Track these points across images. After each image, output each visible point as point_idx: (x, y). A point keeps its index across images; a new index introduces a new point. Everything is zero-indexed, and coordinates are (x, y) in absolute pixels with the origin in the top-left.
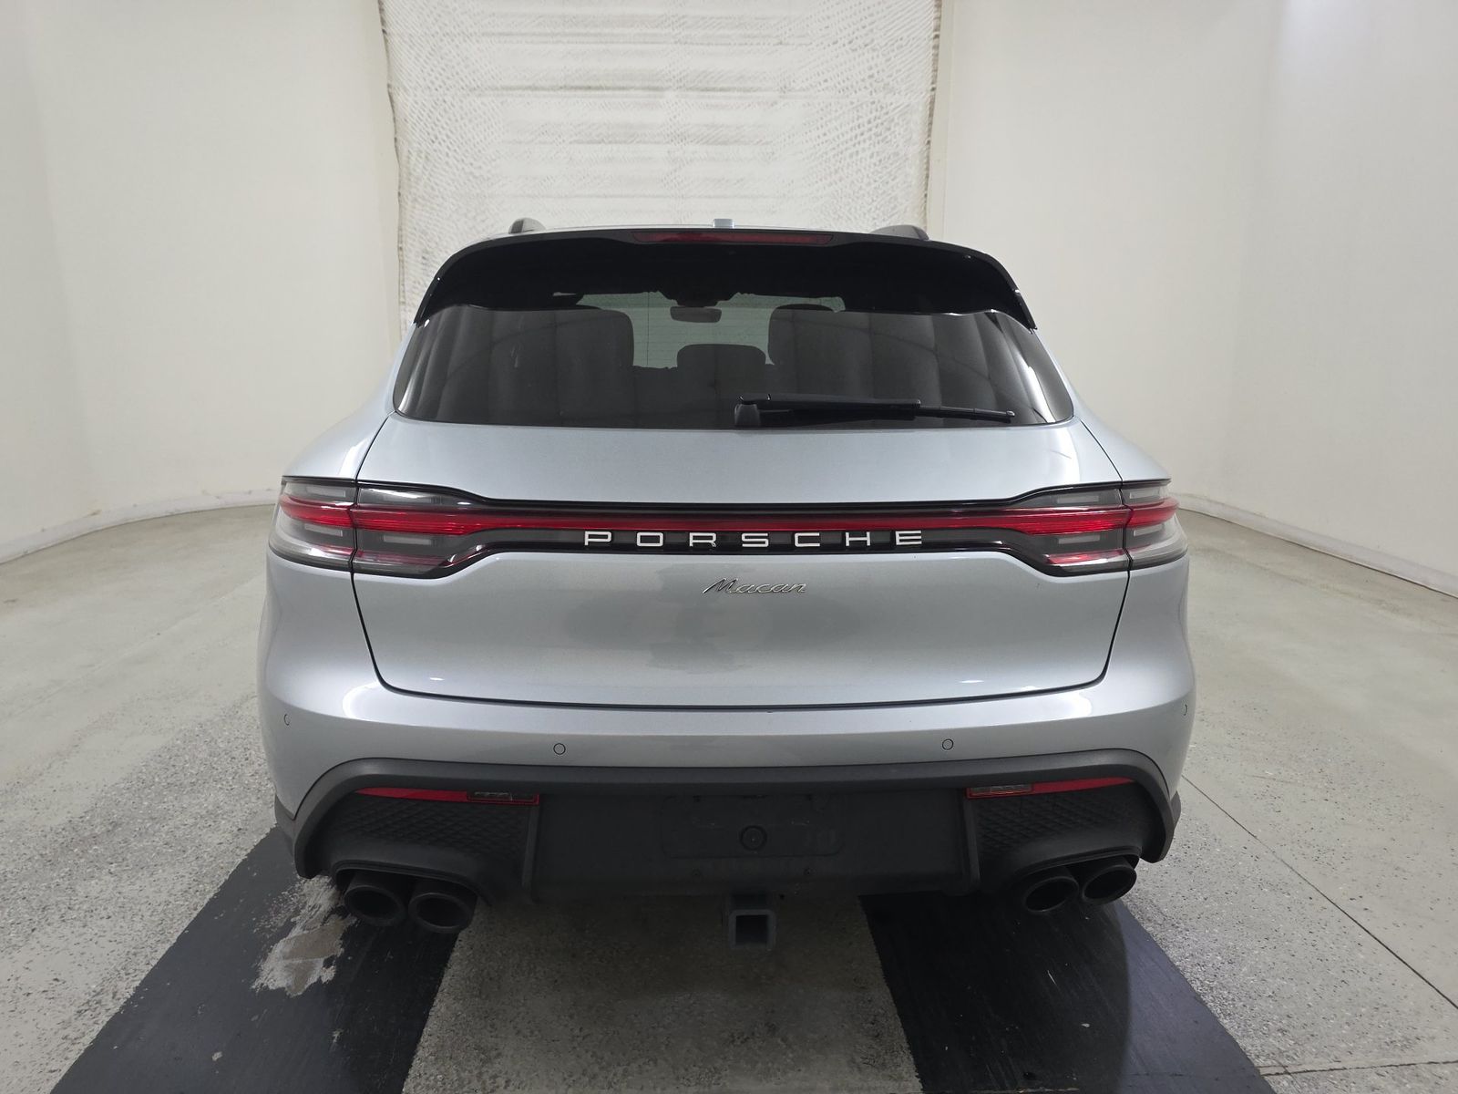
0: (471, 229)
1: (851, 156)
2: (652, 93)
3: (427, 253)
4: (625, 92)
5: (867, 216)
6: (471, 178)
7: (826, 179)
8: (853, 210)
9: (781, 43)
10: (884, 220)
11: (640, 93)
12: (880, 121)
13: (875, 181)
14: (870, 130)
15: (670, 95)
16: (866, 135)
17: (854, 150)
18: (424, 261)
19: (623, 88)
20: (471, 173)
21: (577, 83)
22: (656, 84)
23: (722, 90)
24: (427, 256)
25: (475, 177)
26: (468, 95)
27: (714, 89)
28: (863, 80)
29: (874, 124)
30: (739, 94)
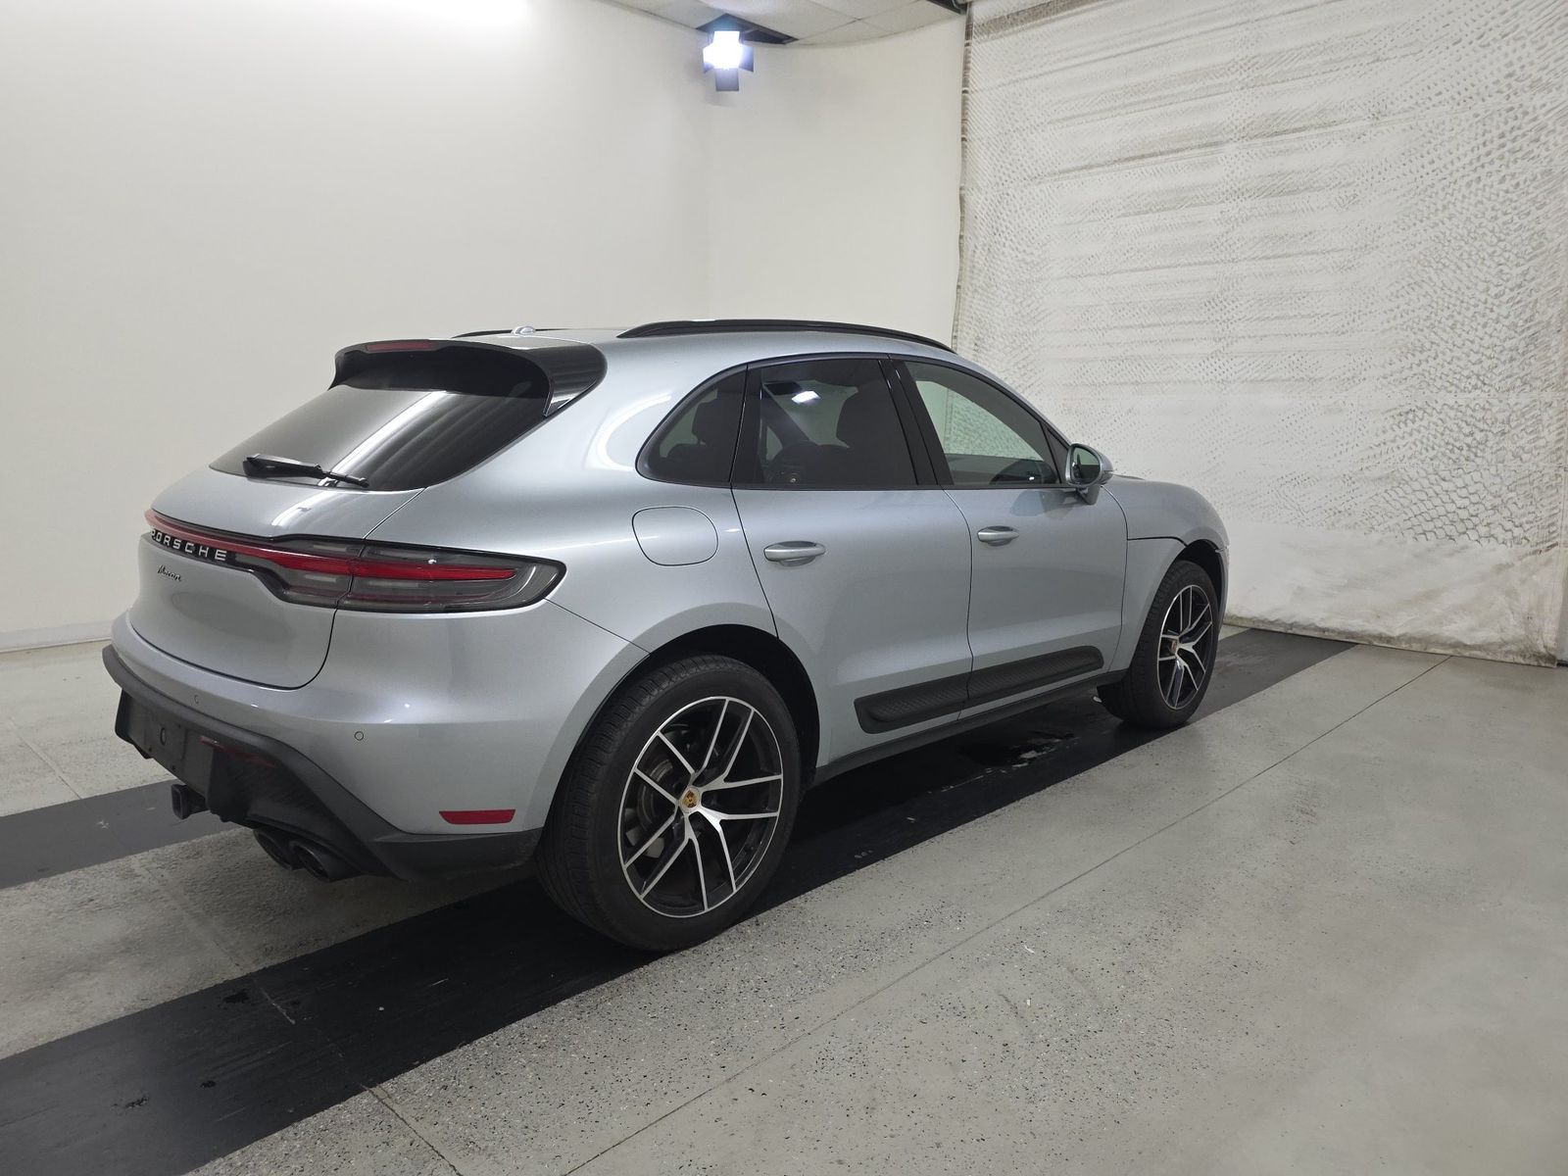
0: (1016, 314)
1: (1469, 185)
2: (1208, 149)
3: (979, 339)
4: (1179, 154)
5: (1487, 263)
6: (1023, 265)
7: (1428, 218)
8: (1466, 256)
9: (1378, 60)
10: (1517, 265)
11: (1197, 151)
12: (1520, 132)
13: (1505, 214)
14: (1503, 146)
15: (1229, 148)
16: (1495, 154)
17: (1474, 176)
18: (976, 348)
19: (1178, 151)
20: (1023, 260)
21: (1131, 154)
22: (1215, 139)
23: (1295, 130)
24: (978, 343)
25: (1027, 263)
26: (1029, 184)
27: (1285, 132)
28: (1496, 83)
29: (1509, 137)
30: (1317, 132)
